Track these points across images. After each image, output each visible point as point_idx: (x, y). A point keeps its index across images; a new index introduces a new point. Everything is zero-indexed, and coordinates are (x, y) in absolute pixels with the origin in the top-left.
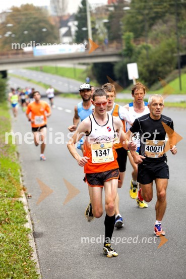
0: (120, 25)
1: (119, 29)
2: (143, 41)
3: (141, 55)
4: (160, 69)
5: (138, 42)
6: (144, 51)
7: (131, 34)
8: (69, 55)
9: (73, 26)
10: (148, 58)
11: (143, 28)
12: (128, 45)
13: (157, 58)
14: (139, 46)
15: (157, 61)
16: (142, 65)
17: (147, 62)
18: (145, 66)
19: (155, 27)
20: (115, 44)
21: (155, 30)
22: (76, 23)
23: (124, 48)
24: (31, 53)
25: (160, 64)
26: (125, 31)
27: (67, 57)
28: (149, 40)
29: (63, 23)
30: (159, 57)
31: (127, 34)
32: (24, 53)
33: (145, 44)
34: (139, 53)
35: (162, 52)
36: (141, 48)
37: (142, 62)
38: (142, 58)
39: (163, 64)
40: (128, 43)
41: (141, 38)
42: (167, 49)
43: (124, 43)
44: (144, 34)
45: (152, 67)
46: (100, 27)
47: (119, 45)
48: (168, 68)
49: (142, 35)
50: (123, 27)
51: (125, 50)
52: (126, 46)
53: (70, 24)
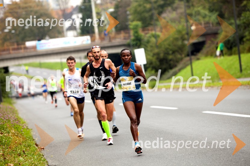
0: (128, 15)
1: (126, 20)
2: (152, 30)
3: (150, 44)
4: (170, 57)
5: (146, 32)
6: (153, 40)
7: (139, 23)
8: (74, 47)
9: (77, 18)
10: (157, 47)
11: (151, 17)
12: (136, 35)
13: (167, 46)
14: (148, 35)
15: (167, 49)
16: (152, 54)
17: (156, 51)
18: (154, 55)
19: (164, 15)
20: (122, 35)
21: (164, 18)
22: (80, 16)
23: (132, 38)
24: (35, 48)
25: (171, 52)
26: (133, 21)
27: (72, 49)
28: (158, 29)
29: (67, 15)
30: (169, 45)
31: (135, 23)
32: (26, 48)
33: (153, 32)
34: (148, 42)
35: (171, 39)
36: (150, 37)
37: (151, 51)
38: (151, 47)
39: (174, 52)
40: (136, 32)
41: (150, 28)
42: (176, 36)
43: (132, 33)
44: (153, 23)
45: (162, 55)
46: (106, 18)
47: (127, 35)
48: (179, 56)
49: (151, 25)
50: (130, 17)
51: (134, 40)
52: (134, 35)
53: (74, 17)
